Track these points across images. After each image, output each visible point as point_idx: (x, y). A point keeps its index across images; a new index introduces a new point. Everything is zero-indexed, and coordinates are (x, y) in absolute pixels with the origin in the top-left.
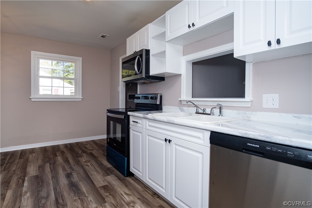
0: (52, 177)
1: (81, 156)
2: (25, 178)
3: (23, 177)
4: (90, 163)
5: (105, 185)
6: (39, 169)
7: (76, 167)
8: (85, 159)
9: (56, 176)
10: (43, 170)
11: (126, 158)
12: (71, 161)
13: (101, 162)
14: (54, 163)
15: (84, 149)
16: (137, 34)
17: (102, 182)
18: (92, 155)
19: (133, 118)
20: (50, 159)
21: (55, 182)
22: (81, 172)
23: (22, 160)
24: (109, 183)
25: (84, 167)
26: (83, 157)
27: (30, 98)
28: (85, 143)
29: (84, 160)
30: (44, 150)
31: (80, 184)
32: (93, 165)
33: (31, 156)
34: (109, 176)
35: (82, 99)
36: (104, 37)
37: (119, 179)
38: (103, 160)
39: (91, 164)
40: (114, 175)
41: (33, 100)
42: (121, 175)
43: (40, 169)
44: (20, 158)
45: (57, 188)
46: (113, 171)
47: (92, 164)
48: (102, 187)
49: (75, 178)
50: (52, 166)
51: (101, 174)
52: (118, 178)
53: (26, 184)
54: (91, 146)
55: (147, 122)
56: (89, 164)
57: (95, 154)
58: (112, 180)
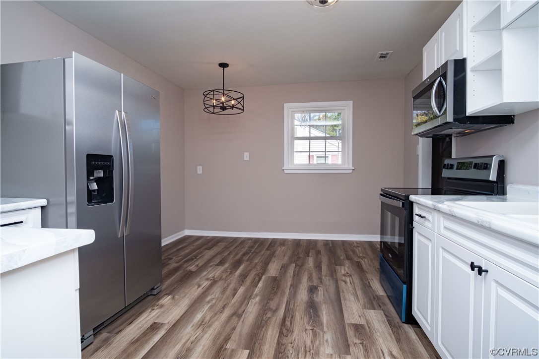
0: (291, 285)
1: (341, 264)
2: (262, 276)
3: (260, 275)
4: (351, 279)
5: (360, 325)
6: (281, 269)
7: (327, 280)
8: (345, 270)
9: (296, 285)
10: (285, 272)
11: (405, 287)
12: (324, 268)
13: (369, 283)
14: (302, 265)
15: (351, 253)
16: (441, 33)
17: (357, 317)
18: (359, 265)
19: (418, 208)
20: (299, 258)
21: (293, 293)
22: (332, 289)
23: (269, 252)
24: (368, 322)
25: (339, 282)
26: (344, 266)
27: (283, 169)
28: (356, 244)
29: (343, 272)
30: (297, 243)
31: (323, 308)
32: (354, 283)
33: (280, 249)
34: (372, 311)
35: (353, 170)
36: (385, 57)
37: (390, 323)
38: (374, 279)
39: (351, 281)
40: (382, 311)
41: (286, 172)
42: (397, 316)
43: (283, 269)
44: (267, 249)
45: (291, 303)
46: (384, 304)
47: (353, 281)
48: (353, 325)
49: (320, 297)
50: (298, 268)
51: (362, 302)
52: (388, 321)
53: (260, 285)
54: (363, 249)
55: (442, 219)
56: (348, 280)
57: (364, 266)
58: (376, 320)
